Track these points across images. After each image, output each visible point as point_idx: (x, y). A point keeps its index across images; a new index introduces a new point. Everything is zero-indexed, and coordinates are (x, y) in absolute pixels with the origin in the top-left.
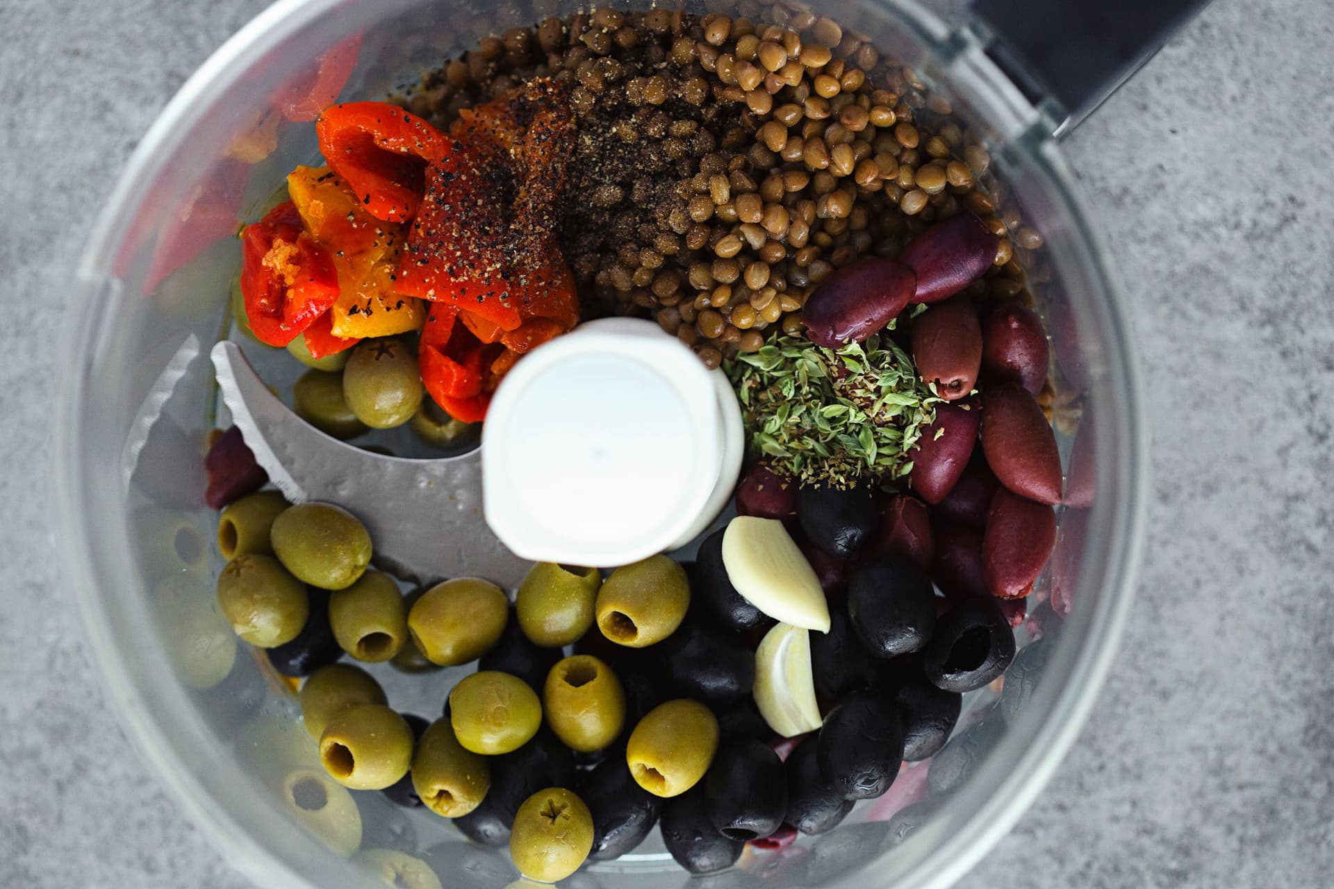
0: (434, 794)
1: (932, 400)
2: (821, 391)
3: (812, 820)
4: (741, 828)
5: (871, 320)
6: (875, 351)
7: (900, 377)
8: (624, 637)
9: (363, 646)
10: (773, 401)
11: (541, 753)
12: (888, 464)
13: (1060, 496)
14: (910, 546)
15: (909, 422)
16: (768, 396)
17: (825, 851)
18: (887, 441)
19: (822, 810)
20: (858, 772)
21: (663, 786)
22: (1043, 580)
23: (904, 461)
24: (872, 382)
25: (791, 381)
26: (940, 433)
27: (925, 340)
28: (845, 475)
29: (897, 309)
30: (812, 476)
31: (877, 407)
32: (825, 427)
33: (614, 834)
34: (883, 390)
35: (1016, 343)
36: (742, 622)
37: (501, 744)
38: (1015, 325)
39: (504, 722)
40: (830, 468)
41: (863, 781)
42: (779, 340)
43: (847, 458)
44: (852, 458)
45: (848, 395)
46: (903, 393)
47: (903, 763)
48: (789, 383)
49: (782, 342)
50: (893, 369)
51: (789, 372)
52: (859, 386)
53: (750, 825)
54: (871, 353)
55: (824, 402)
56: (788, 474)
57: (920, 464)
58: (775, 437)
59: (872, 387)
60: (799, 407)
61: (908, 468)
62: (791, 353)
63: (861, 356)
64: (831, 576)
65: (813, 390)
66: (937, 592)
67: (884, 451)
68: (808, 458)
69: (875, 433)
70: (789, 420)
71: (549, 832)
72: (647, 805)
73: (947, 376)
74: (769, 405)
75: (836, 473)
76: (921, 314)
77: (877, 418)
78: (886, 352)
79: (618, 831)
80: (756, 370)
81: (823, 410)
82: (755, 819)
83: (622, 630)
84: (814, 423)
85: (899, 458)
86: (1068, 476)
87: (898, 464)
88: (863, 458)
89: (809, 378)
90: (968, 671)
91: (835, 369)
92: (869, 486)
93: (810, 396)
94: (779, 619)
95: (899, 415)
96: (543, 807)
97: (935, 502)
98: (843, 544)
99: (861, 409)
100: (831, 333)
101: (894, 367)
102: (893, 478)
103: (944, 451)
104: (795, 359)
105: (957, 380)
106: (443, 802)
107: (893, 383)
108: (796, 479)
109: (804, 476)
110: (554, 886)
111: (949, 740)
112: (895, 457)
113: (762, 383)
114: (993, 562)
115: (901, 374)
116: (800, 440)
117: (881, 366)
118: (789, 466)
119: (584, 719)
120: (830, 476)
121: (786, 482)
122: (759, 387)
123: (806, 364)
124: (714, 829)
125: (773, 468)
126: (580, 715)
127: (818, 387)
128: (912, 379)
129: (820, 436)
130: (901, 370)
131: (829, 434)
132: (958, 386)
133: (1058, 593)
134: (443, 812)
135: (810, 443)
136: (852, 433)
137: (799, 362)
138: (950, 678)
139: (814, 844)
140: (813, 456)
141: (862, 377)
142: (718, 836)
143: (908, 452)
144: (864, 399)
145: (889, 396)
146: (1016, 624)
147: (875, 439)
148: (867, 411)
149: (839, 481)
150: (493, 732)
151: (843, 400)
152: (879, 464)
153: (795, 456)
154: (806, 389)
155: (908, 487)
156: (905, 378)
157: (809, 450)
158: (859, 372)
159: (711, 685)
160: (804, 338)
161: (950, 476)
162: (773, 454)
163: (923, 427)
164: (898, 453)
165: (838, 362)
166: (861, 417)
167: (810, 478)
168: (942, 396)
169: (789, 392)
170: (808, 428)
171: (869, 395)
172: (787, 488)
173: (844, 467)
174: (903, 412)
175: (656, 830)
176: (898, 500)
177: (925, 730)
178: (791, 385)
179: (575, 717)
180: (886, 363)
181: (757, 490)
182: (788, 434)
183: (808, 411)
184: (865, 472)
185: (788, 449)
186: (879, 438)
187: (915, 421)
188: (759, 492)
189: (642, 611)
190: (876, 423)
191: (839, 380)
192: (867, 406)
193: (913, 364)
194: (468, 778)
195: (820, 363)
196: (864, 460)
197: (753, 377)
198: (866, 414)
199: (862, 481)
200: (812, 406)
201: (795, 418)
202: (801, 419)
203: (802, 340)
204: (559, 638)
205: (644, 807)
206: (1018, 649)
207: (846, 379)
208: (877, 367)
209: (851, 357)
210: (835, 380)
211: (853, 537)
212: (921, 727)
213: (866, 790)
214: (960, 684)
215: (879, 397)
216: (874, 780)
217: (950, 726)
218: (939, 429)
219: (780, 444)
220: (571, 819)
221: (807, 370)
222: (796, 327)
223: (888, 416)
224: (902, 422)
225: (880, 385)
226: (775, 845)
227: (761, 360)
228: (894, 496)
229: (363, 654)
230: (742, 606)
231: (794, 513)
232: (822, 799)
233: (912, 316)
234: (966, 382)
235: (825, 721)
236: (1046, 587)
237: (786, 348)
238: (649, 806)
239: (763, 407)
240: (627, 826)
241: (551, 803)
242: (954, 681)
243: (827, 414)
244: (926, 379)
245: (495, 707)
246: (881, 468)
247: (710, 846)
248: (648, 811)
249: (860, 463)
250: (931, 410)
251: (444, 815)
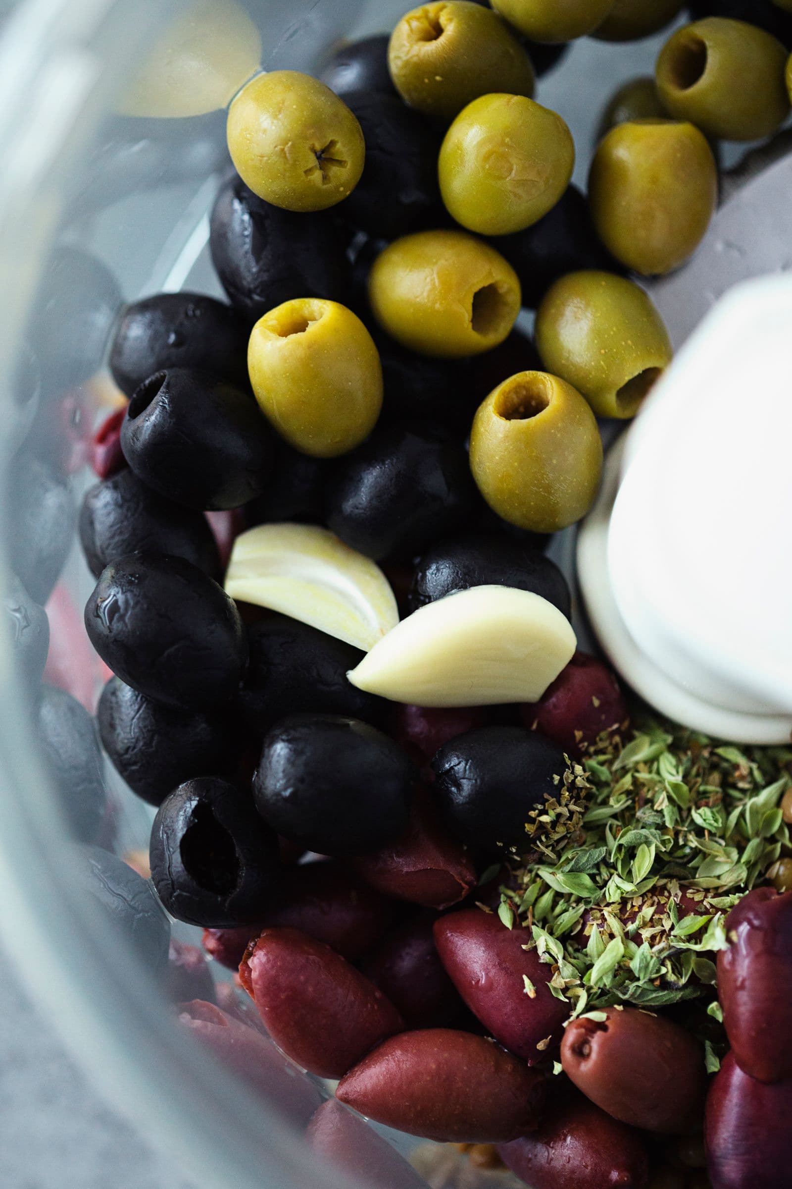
0: (443, 21)
1: (581, 1005)
2: (678, 860)
3: (106, 505)
4: (154, 402)
5: (742, 987)
6: (693, 965)
7: (638, 979)
8: (506, 396)
9: (694, 47)
10: (702, 788)
11: (411, 197)
12: (528, 892)
13: (346, 1100)
14: (398, 856)
15: (567, 955)
16: (711, 785)
17: (52, 500)
18: (558, 910)
19: (111, 526)
20: (137, 603)
21: (274, 330)
22: (244, 1008)
23: (519, 918)
24: (653, 938)
25: (715, 827)
26: (529, 989)
27: (668, 1044)
28: (549, 827)
29: (734, 1031)
30: (573, 781)
31: (614, 924)
32: (628, 838)
33: (245, 229)
34: (633, 946)
35: (589, 1163)
36: (430, 568)
37: (459, 147)
38: (615, 1175)
39: (487, 167)
40: (569, 811)
41: (120, 603)
42: (779, 845)
43: (568, 843)
44: (563, 849)
45: (653, 894)
46: (613, 971)
47: (110, 673)
48: (715, 824)
49: (773, 846)
50: (654, 976)
51: (729, 833)
52: (656, 917)
53: (150, 415)
54: (693, 958)
55: (662, 856)
56: (592, 749)
57: (501, 936)
58: (650, 762)
59: (646, 933)
60: (674, 818)
61: (505, 916)
62: (752, 850)
63: (696, 943)
64: (419, 727)
65: (687, 851)
66: (311, 857)
67: (547, 897)
68: (598, 790)
69: (579, 900)
70: (664, 794)
71: (303, 137)
72: (258, 295)
73: (602, 1046)
74: (699, 780)
75: (559, 815)
76: (703, 1057)
77: (598, 915)
78: (683, 981)
79: (247, 236)
80: (756, 789)
81: (653, 848)
82: (155, 426)
83: (516, 400)
84: (640, 825)
85: (525, 912)
86: (366, 1128)
87: (518, 907)
88: (555, 865)
89: (705, 855)
90: (184, 836)
91: (698, 897)
92: (514, 850)
93: (681, 842)
94: (402, 621)
95: (586, 947)
96: (341, 149)
97: (436, 926)
98: (456, 768)
99: (624, 901)
100: (756, 923)
101: (655, 979)
102: (502, 888)
103: (501, 980)
104: (741, 851)
105: (589, 1055)
106: (425, 25)
107: (634, 965)
108: (578, 757)
109: (578, 769)
110: (224, 106)
111: (105, 755)
112: (531, 907)
113: (734, 786)
114: (311, 957)
115: (640, 983)
116: (628, 793)
117: (668, 963)
118: (602, 758)
119: (426, 279)
120: (560, 805)
121: (582, 741)
122: (730, 780)
123: (727, 863)
124: (172, 366)
125: (612, 734)
126: (435, 276)
127: (685, 860)
128: (624, 994)
129: (619, 824)
130: (646, 986)
131: (615, 838)
132: (579, 1051)
133: (215, 1020)
134: (411, 18)
135: (617, 804)
136: (598, 869)
137: (735, 855)
138: (188, 805)
139: (71, 492)
140: (597, 798)
141: (667, 927)
142: (160, 366)
143: (528, 931)
144: (636, 914)
145: (621, 949)
146: (206, 937)
147: (571, 895)
148: (616, 908)
149: (546, 813)
150: (481, 144)
151: (650, 884)
152: (534, 881)
153: (611, 773)
154: (693, 842)
155: (478, 901)
156: (632, 987)
157: (608, 797)
158: (676, 927)
159: (370, 476)
160: (762, 879)
161: (461, 968)
162: (630, 746)
163: (551, 971)
164: (533, 916)
165: (706, 907)
166: (613, 895)
167: (572, 777)
168: (578, 1022)
169: (702, 816)
170: (639, 814)
171: (637, 923)
172: (574, 736)
173: (561, 830)
174: (586, 955)
175: (216, 291)
176: (469, 877)
177: (136, 730)
178: (711, 825)
179: (435, 269)
180: (667, 972)
181: (595, 696)
182: (646, 782)
183: (662, 827)
184: (536, 856)
185: (624, 771)
186: (567, 901)
187: (565, 965)
188: (591, 696)
189: (528, 441)
190: (592, 909)
191: (680, 894)
192: (623, 910)
193: (644, 1008)
194: (438, 78)
195: (717, 883)
196: (552, 864)
197: (749, 779)
198: (613, 903)
199: (526, 844)
200: (667, 837)
201: (662, 803)
202: (657, 811)
203: (761, 875)
204: (553, 311)
205: (258, 291)
206: (173, 920)
207: (676, 904)
208: (669, 957)
209: (704, 929)
210: (683, 888)
211: (459, 786)
212: (145, 727)
213: (104, 601)
214: (173, 813)
215: (626, 934)
216: (111, 620)
217: (123, 767)
218: (536, 991)
219: (637, 763)
220: (303, 177)
221: (717, 859)
222: (782, 878)
223: (592, 931)
224: (572, 946)
225: (642, 947)
226: (102, 438)
227: (765, 804)
228: (478, 878)
229: (684, 40)
230: (453, 581)
231: (534, 726)
232: (126, 536)
233: (708, 1044)
234: (579, 1065)
235: (231, 601)
236: (232, 1007)
237: (761, 848)
238: (256, 297)
239: (701, 771)
240: (246, 253)
241: (341, 163)
242: (181, 808)
243: (643, 850)
244: (615, 1013)
245: (515, 167)
246: (526, 879)
247: (152, 349)
248: (249, 293)
249: (553, 856)
250: (568, 994)
251: (407, 17)
